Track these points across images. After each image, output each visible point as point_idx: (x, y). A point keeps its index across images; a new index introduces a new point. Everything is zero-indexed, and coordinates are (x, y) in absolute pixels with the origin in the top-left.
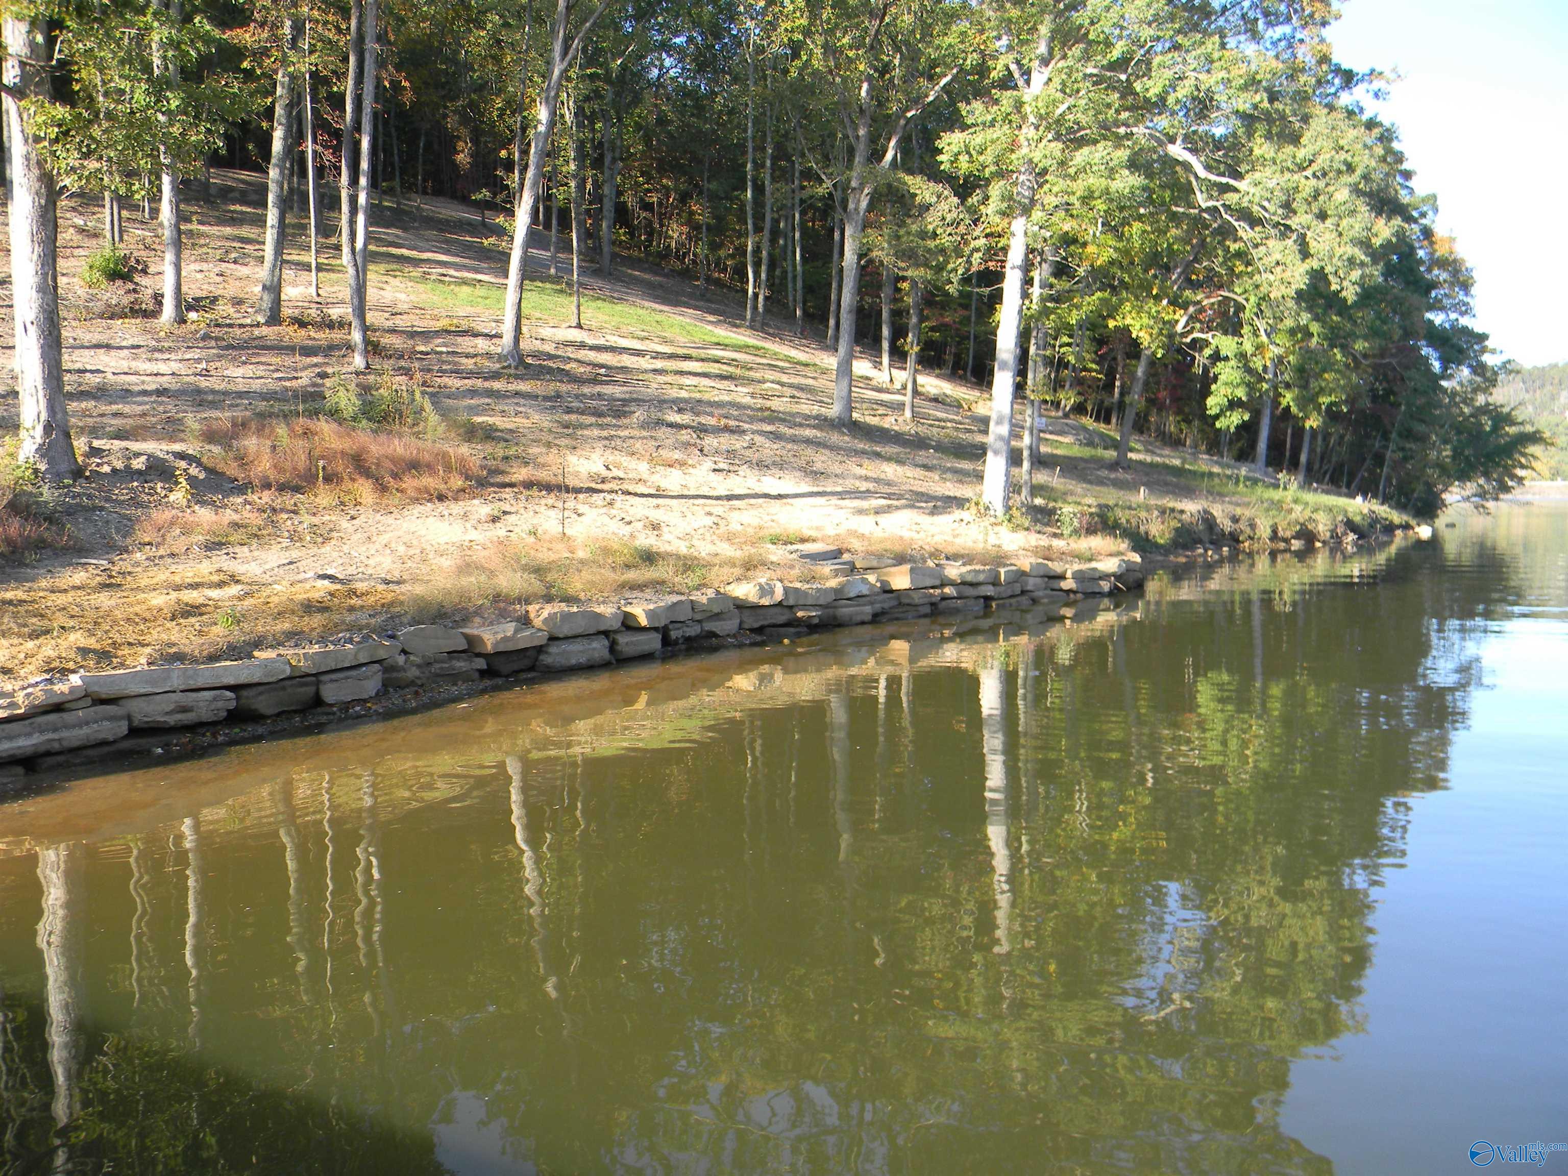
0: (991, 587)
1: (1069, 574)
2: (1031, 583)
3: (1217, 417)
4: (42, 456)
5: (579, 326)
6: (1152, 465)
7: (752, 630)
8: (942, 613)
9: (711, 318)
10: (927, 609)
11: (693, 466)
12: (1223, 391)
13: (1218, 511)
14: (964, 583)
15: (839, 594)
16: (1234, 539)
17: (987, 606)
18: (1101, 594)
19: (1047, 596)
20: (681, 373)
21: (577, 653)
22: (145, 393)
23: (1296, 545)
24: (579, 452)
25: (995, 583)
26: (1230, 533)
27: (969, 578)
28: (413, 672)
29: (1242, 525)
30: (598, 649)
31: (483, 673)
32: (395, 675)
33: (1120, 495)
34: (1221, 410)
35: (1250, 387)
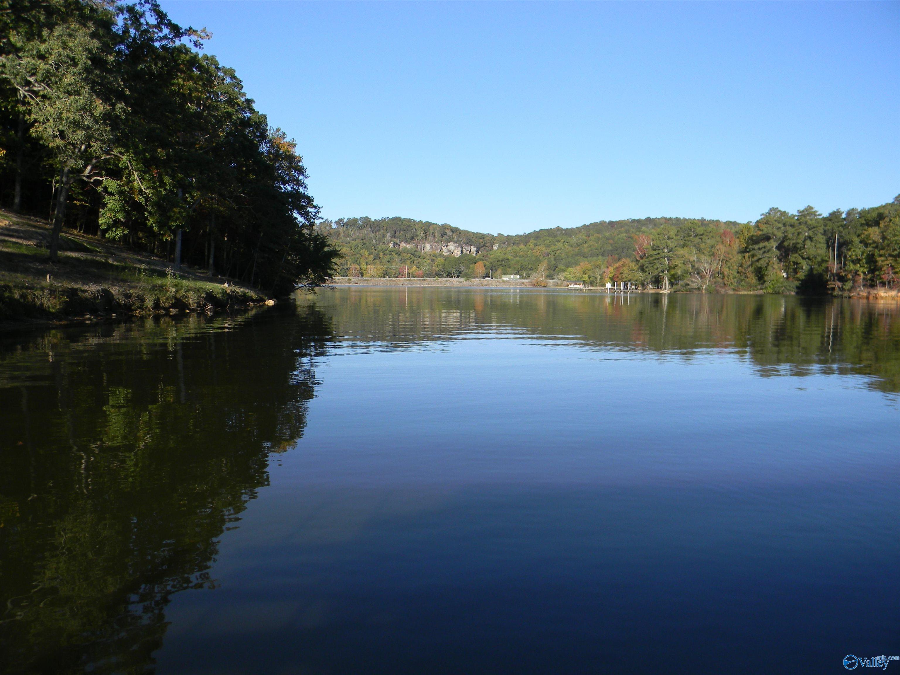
3: (106, 230)
12: (108, 214)
13: (115, 290)
16: (128, 308)
23: (173, 311)
26: (125, 305)
29: (132, 300)
33: (27, 280)
34: (109, 226)
35: (128, 214)
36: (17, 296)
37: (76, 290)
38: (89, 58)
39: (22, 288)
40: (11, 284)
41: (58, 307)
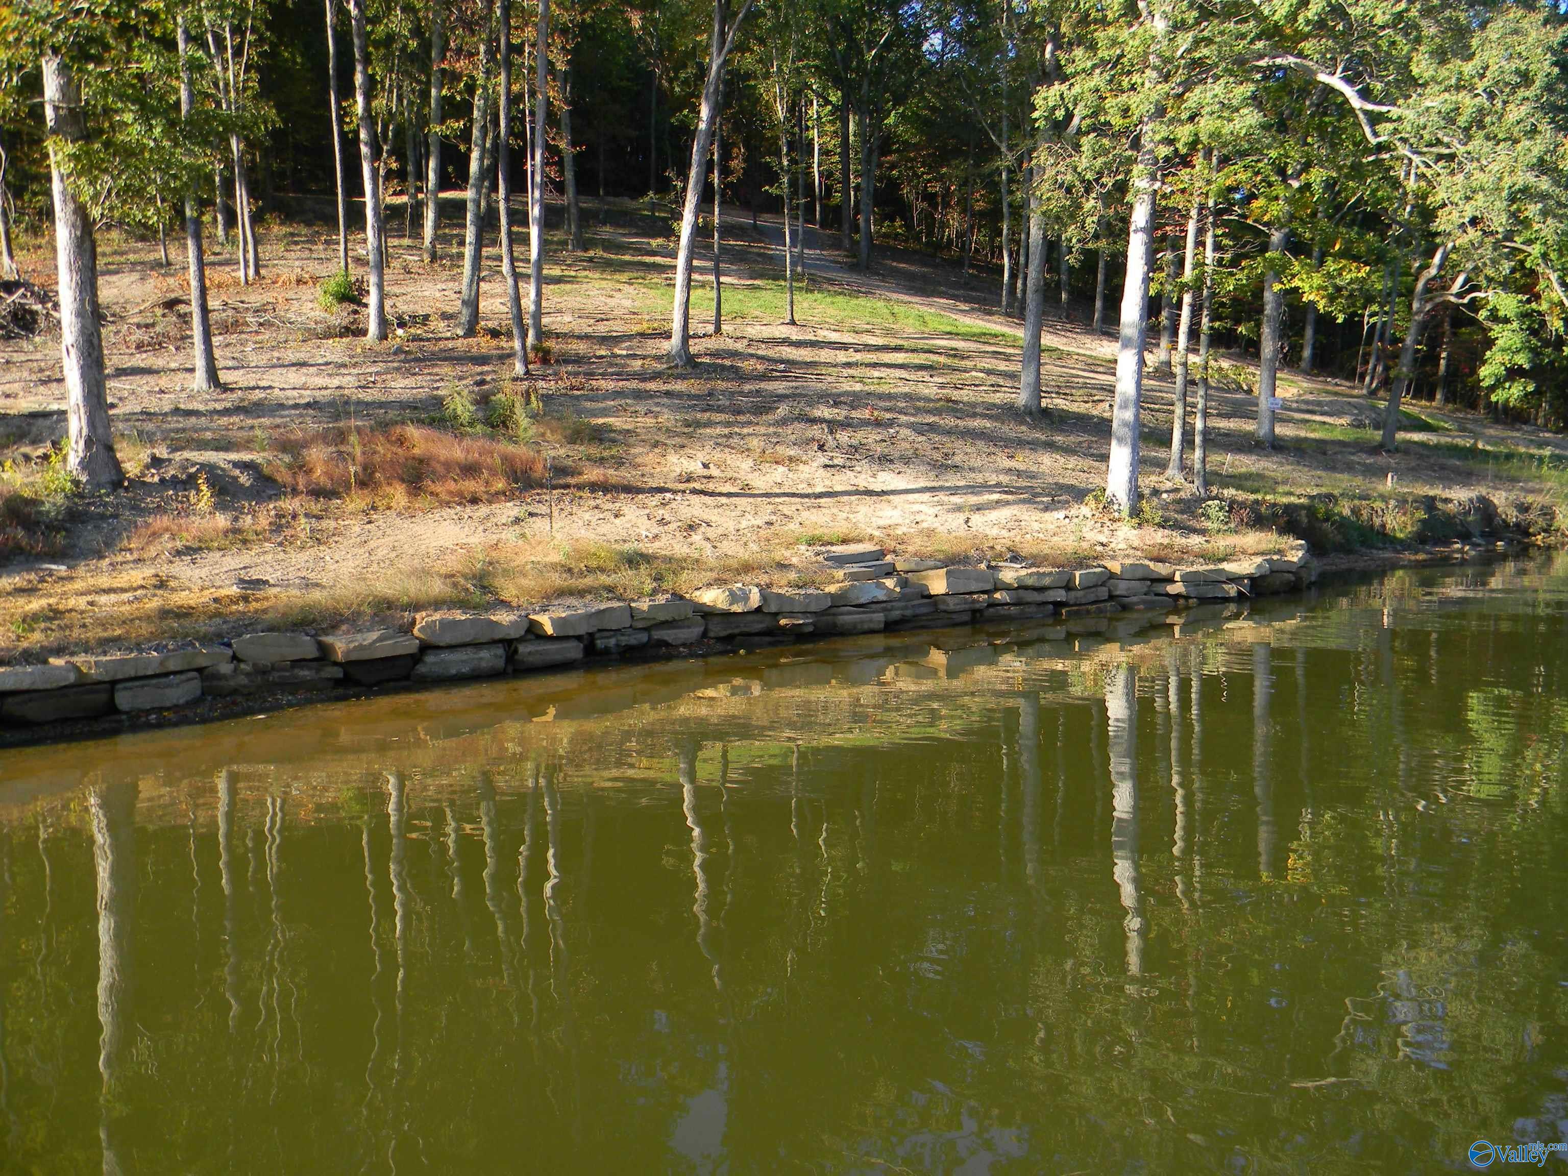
0: (1063, 592)
1: (1177, 577)
2: (1121, 588)
3: (1492, 388)
4: (83, 469)
5: (793, 322)
6: (1437, 447)
7: (719, 639)
8: (991, 620)
9: (963, 307)
10: (966, 617)
11: (805, 463)
12: (1499, 358)
13: (1500, 499)
14: (1023, 587)
15: (838, 601)
16: (1523, 530)
17: (1056, 614)
18: (1227, 600)
19: (1144, 602)
20: (874, 365)
21: (457, 662)
22: (296, 406)
24: (687, 451)
25: (1069, 587)
26: (1517, 525)
27: (1030, 582)
28: (243, 680)
29: (1531, 516)
30: (489, 658)
31: (337, 683)
32: (215, 683)
33: (1357, 483)
34: (1498, 380)
35: (1535, 352)
36: (1346, 512)
37: (1433, 499)
38: (1555, 64)
39: (1353, 497)
40: (1336, 492)
41: (1409, 529)
